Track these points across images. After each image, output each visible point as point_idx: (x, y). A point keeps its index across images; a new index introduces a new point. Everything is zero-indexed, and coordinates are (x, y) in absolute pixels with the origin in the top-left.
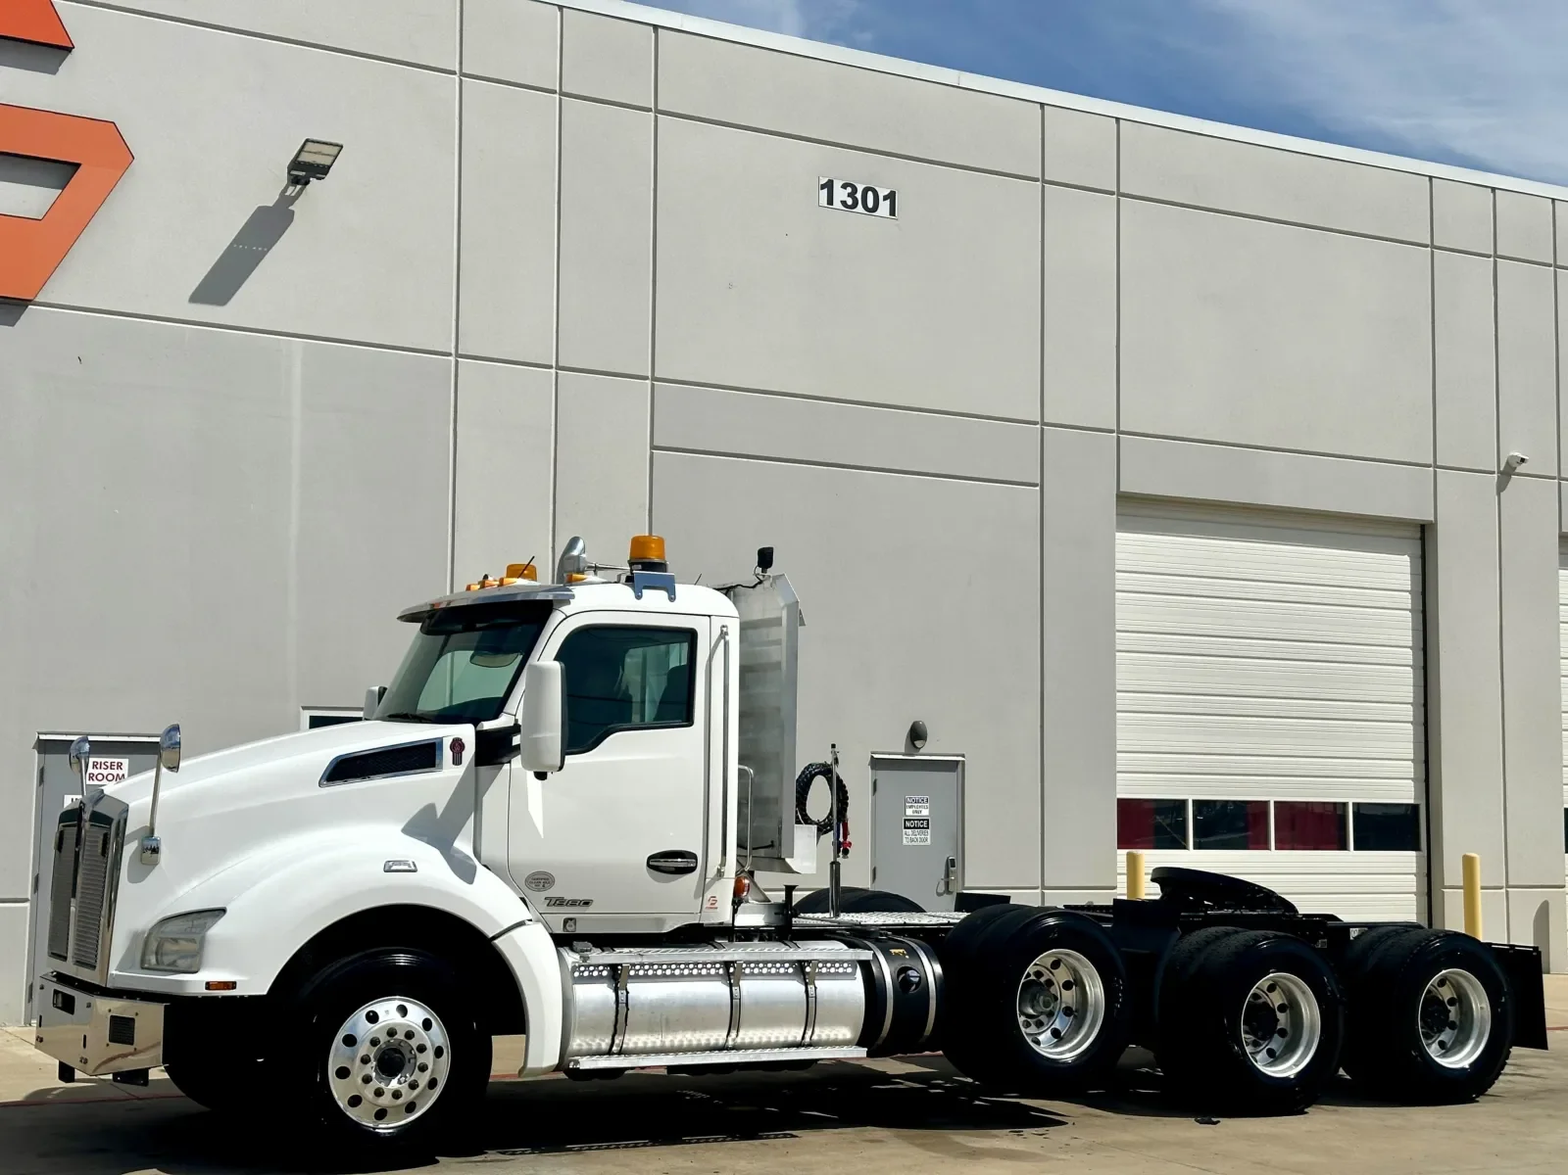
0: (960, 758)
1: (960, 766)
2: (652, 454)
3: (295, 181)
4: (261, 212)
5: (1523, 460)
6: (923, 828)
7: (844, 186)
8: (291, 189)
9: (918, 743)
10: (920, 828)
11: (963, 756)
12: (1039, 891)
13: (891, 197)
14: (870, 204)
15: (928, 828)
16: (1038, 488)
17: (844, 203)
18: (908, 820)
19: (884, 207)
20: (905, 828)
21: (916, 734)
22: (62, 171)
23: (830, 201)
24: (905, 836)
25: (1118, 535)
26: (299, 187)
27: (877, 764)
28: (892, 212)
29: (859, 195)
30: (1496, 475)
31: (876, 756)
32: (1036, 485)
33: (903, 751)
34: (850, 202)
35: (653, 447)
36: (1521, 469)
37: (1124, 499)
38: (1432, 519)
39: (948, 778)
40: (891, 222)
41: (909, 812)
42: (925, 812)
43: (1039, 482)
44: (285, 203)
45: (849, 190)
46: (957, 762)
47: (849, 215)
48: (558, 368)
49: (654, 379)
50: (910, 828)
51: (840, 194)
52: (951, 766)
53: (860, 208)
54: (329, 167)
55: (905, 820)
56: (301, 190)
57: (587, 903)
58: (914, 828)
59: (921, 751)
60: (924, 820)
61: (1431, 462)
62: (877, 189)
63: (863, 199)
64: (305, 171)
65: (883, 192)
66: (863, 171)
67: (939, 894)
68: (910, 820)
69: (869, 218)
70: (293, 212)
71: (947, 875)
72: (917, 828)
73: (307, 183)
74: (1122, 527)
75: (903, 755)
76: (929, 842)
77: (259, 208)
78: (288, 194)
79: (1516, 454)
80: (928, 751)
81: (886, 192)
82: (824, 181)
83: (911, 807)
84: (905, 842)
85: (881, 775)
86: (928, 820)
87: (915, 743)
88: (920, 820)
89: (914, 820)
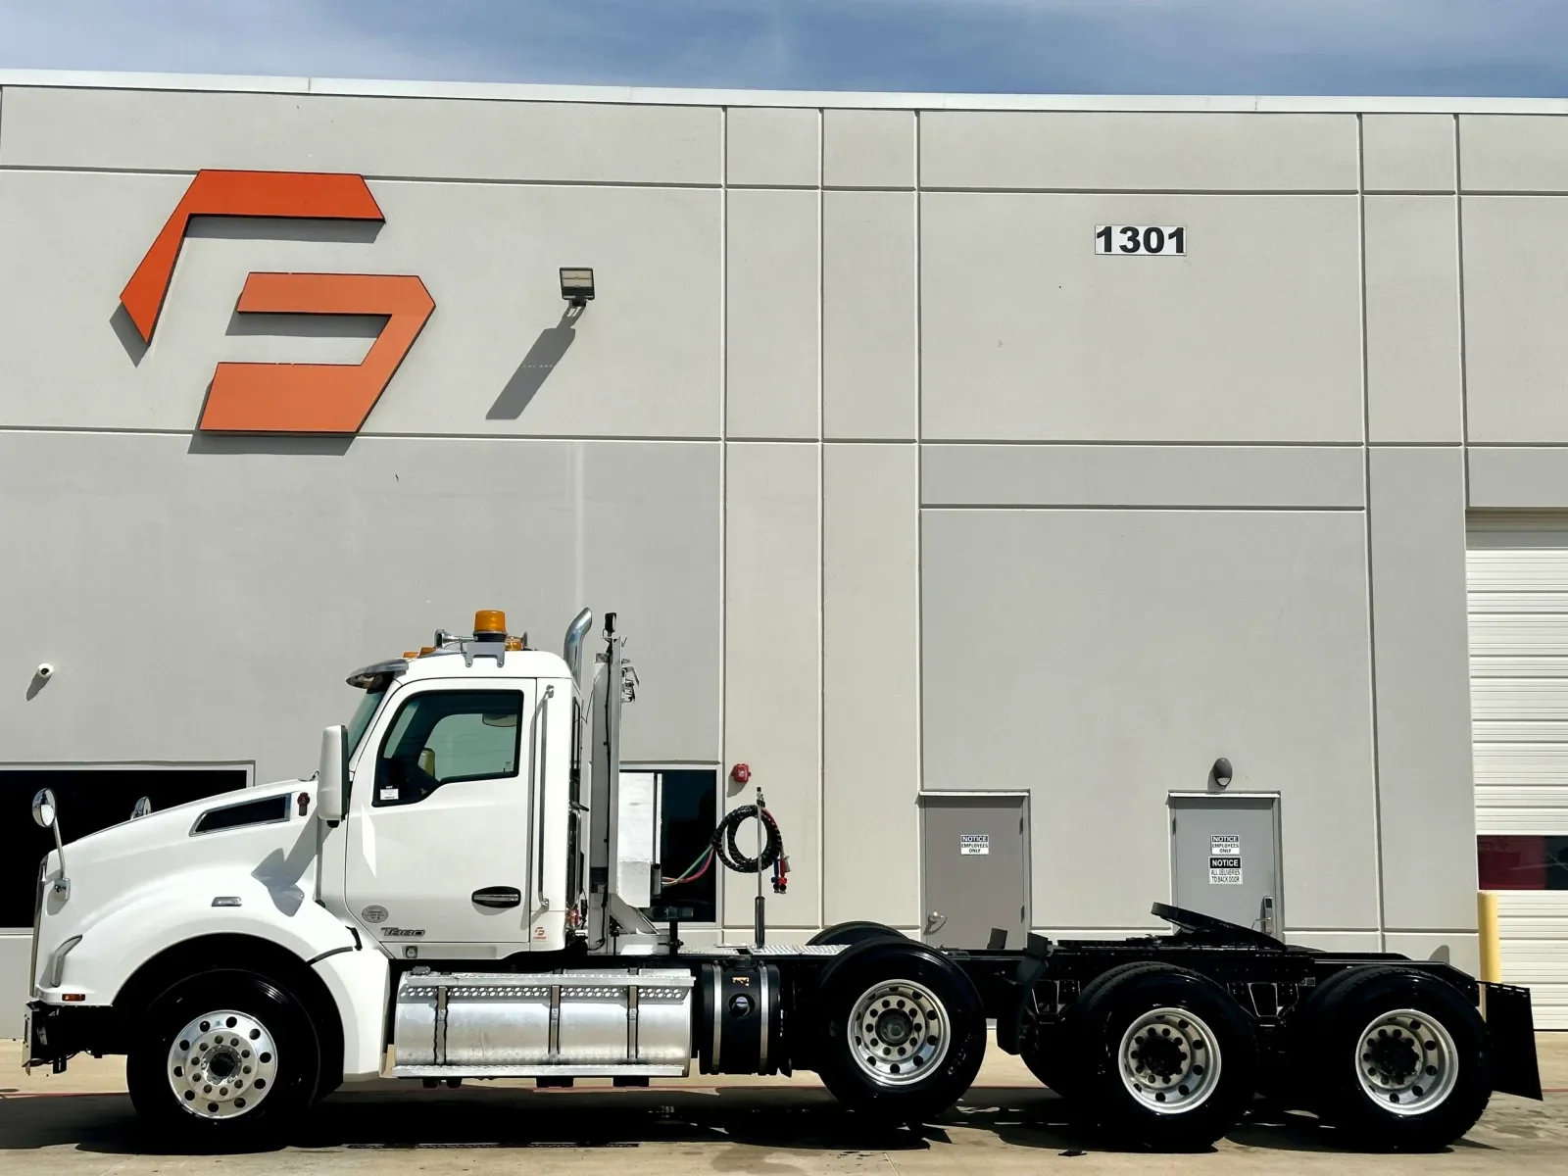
0: (1276, 796)
1: (1276, 803)
2: (920, 512)
3: (575, 304)
4: (547, 334)
6: (1234, 867)
7: (1124, 231)
8: (572, 310)
9: (1223, 781)
10: (1229, 867)
11: (1279, 793)
12: (1379, 933)
13: (1178, 234)
14: (1154, 244)
15: (1239, 867)
16: (1364, 512)
17: (1124, 248)
18: (1215, 859)
19: (1170, 245)
20: (1212, 867)
21: (1220, 772)
22: (375, 322)
23: (1108, 248)
24: (1211, 876)
25: (1469, 553)
26: (579, 308)
27: (1175, 803)
28: (1180, 249)
29: (1140, 238)
31: (1172, 795)
32: (1361, 509)
33: (1206, 789)
34: (1130, 245)
35: (921, 506)
37: (1477, 514)
39: (1264, 815)
40: (1180, 258)
41: (1216, 851)
42: (1235, 851)
43: (1365, 505)
44: (568, 322)
45: (1130, 234)
46: (1273, 799)
47: (1130, 258)
48: (824, 440)
49: (922, 441)
50: (1218, 867)
51: (1119, 239)
52: (1267, 803)
53: (1142, 250)
54: (593, 288)
55: (1211, 859)
56: (581, 311)
57: (419, 933)
58: (1223, 867)
59: (1227, 789)
60: (1233, 859)
62: (1162, 228)
63: (1145, 241)
64: (579, 296)
65: (1167, 231)
66: (1142, 214)
68: (1218, 859)
69: (1153, 259)
70: (574, 330)
71: (1263, 915)
72: (1226, 867)
73: (584, 305)
74: (1473, 545)
75: (1207, 793)
76: (1240, 882)
77: (546, 332)
78: (569, 315)
80: (1236, 788)
81: (1172, 230)
82: (1101, 229)
83: (1217, 846)
84: (1212, 881)
85: (1182, 813)
86: (1239, 859)
87: (1220, 780)
88: (1229, 859)
89: (1222, 859)
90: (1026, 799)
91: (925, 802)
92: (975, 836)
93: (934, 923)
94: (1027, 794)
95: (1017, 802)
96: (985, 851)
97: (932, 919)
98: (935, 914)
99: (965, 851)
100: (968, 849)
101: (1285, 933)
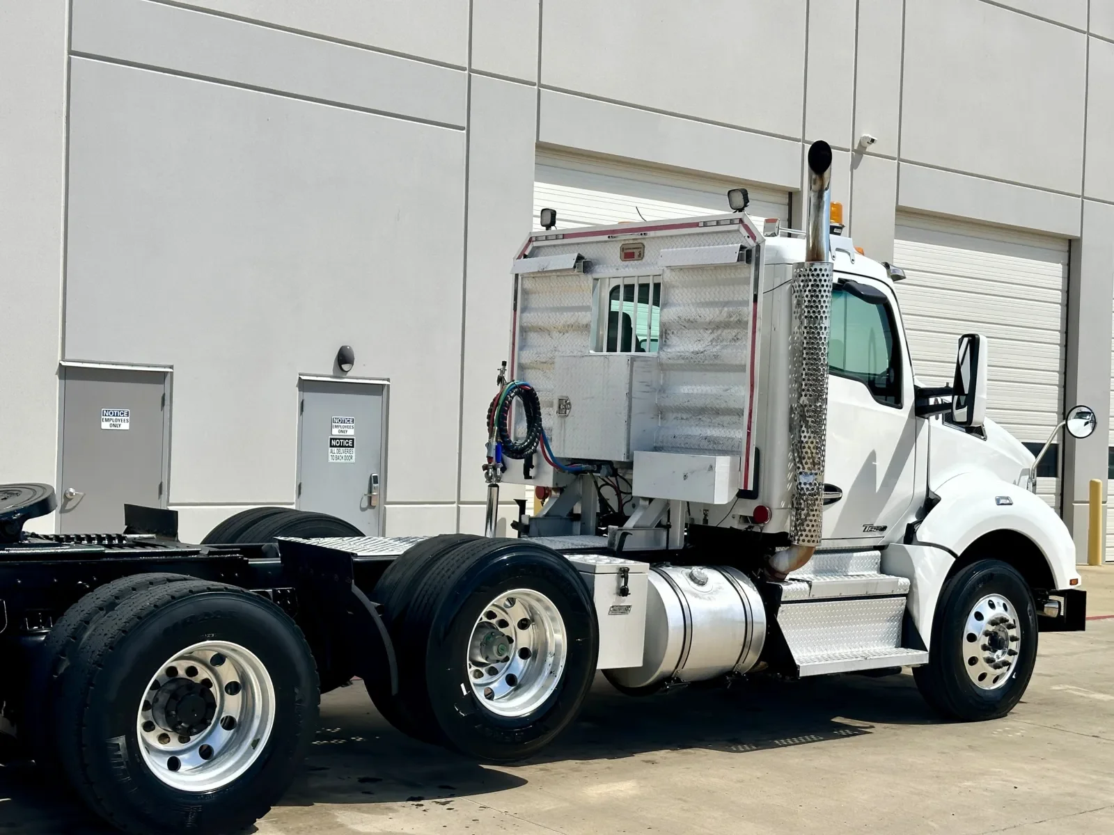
0: (387, 383)
1: (385, 390)
2: (69, 59)
5: (873, 141)
6: (349, 447)
9: (345, 367)
10: (345, 447)
11: (388, 380)
12: (455, 505)
15: (353, 447)
16: (465, 132)
18: (334, 439)
20: (331, 446)
21: (344, 358)
24: (330, 454)
25: (537, 184)
27: (304, 385)
30: (850, 153)
31: (304, 378)
32: (462, 129)
33: (332, 374)
35: (71, 52)
36: (870, 148)
37: (542, 148)
38: (799, 187)
39: (375, 400)
41: (335, 432)
42: (351, 432)
43: (466, 126)
46: (384, 386)
50: (336, 446)
52: (378, 390)
55: (331, 439)
58: (340, 446)
59: (349, 374)
60: (349, 439)
61: (800, 137)
67: (363, 510)
68: (336, 439)
71: (370, 492)
72: (343, 447)
74: (540, 177)
75: (331, 377)
76: (353, 460)
79: (867, 135)
80: (355, 374)
83: (336, 427)
84: (330, 460)
85: (309, 396)
86: (353, 440)
87: (343, 366)
88: (345, 439)
89: (339, 439)
90: (169, 375)
91: (65, 373)
92: (116, 410)
93: (70, 499)
94: (171, 370)
95: (159, 377)
96: (125, 426)
97: (68, 496)
98: (72, 490)
99: (105, 425)
100: (108, 423)
101: (387, 506)
